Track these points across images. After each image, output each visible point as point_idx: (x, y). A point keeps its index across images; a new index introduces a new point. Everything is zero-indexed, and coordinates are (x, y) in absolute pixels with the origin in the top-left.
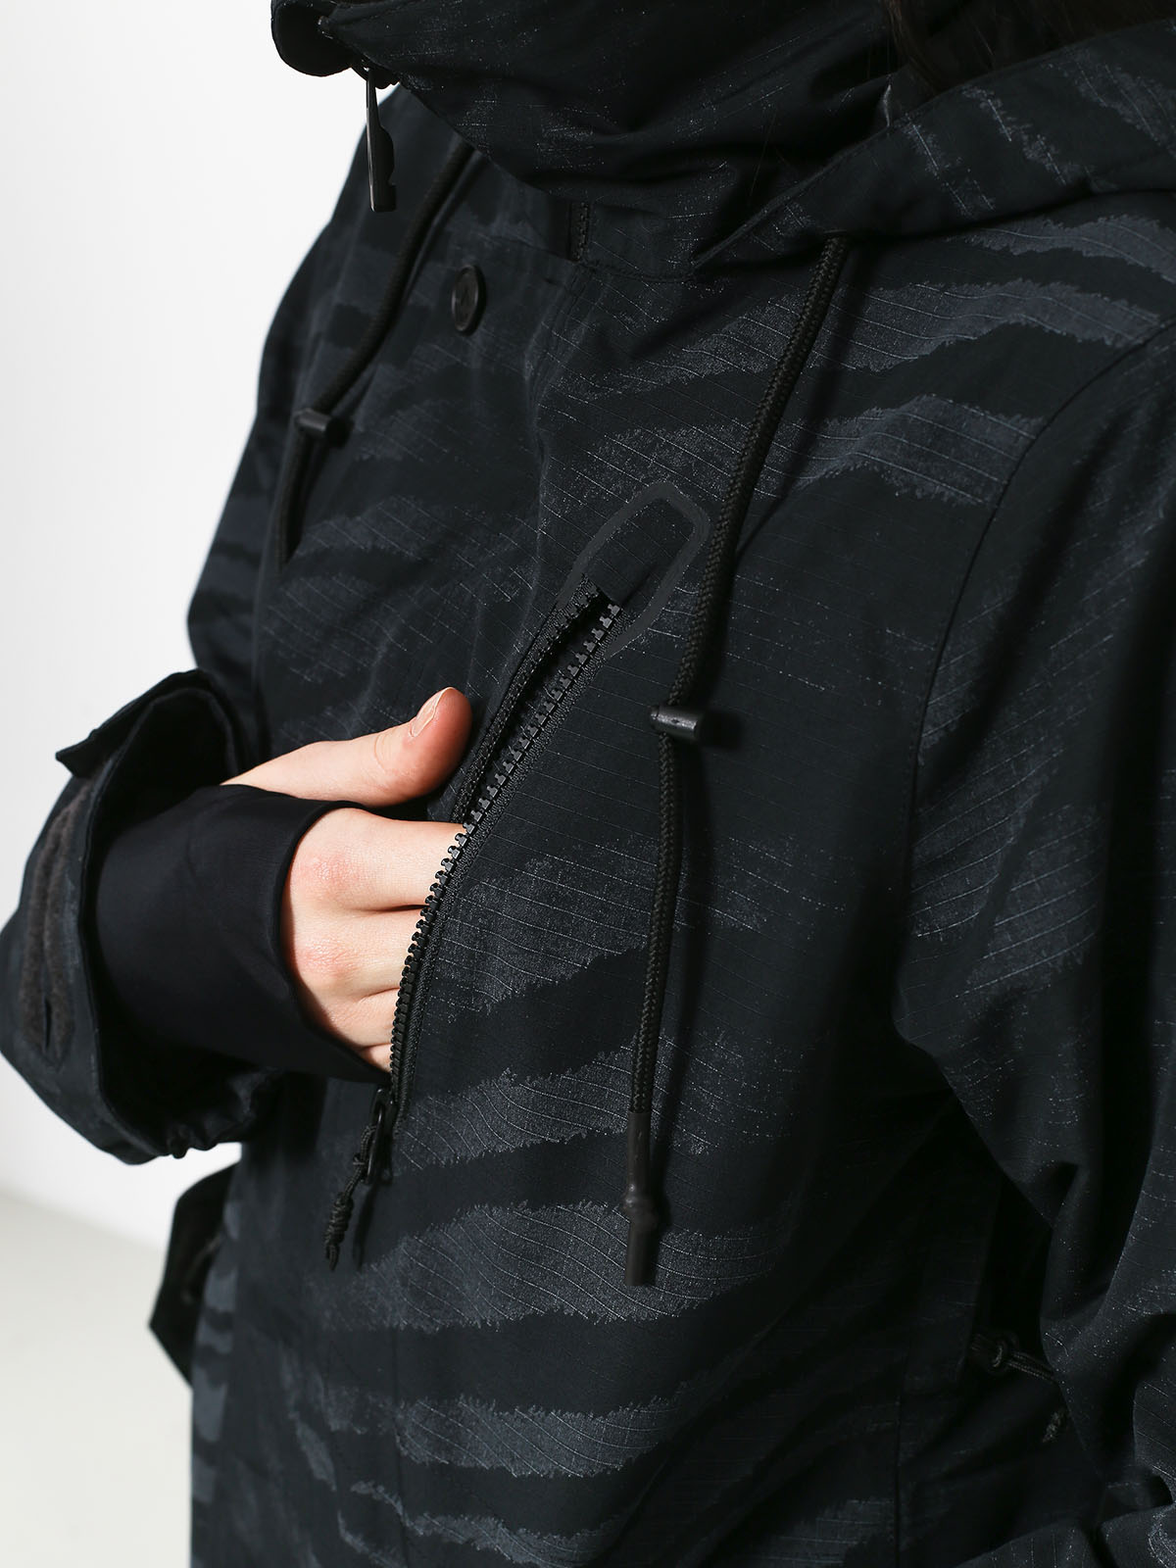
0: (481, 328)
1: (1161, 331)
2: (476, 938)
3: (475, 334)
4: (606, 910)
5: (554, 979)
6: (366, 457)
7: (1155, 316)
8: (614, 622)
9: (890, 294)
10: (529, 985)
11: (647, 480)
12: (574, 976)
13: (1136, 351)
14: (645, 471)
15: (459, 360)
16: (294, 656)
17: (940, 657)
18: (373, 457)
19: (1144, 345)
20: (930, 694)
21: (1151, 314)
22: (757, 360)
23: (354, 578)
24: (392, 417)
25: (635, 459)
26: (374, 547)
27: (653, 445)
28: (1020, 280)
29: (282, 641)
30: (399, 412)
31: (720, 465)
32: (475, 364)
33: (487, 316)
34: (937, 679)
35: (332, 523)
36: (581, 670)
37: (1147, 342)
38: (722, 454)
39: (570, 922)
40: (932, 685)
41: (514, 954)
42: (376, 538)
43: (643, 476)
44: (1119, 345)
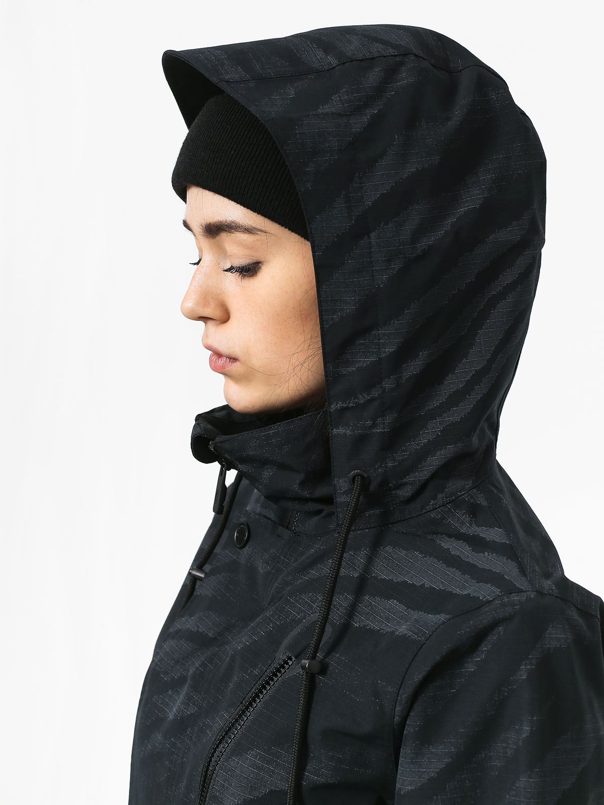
0: (247, 547)
1: (499, 596)
2: (226, 780)
3: (244, 549)
4: (274, 773)
5: (254, 797)
6: (198, 594)
7: (499, 590)
8: (293, 663)
9: (404, 552)
10: (244, 799)
11: (312, 613)
12: (262, 796)
13: (489, 602)
14: (312, 609)
15: (235, 558)
16: (163, 670)
17: (398, 694)
18: (201, 594)
19: (492, 601)
20: (396, 706)
21: (497, 589)
22: (356, 572)
23: (188, 642)
24: (209, 578)
25: (309, 605)
26: (197, 630)
27: (316, 600)
28: (455, 569)
29: (159, 663)
30: (212, 577)
31: (338, 610)
32: (243, 561)
33: (250, 543)
34: (398, 701)
35: (183, 619)
36: (278, 679)
37: (494, 599)
38: (339, 606)
39: (260, 777)
40: (396, 703)
41: (239, 787)
42: (199, 627)
43: (311, 612)
44: (484, 600)
